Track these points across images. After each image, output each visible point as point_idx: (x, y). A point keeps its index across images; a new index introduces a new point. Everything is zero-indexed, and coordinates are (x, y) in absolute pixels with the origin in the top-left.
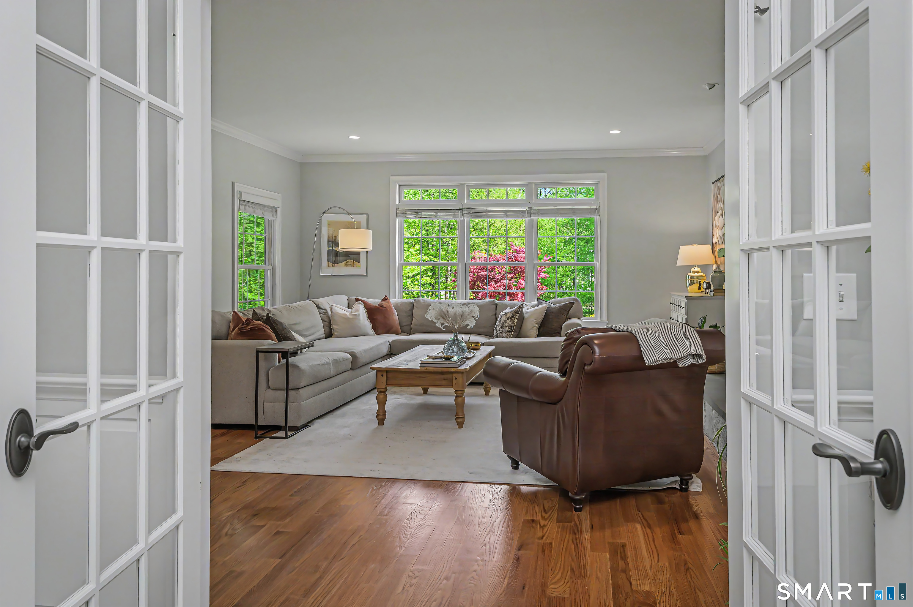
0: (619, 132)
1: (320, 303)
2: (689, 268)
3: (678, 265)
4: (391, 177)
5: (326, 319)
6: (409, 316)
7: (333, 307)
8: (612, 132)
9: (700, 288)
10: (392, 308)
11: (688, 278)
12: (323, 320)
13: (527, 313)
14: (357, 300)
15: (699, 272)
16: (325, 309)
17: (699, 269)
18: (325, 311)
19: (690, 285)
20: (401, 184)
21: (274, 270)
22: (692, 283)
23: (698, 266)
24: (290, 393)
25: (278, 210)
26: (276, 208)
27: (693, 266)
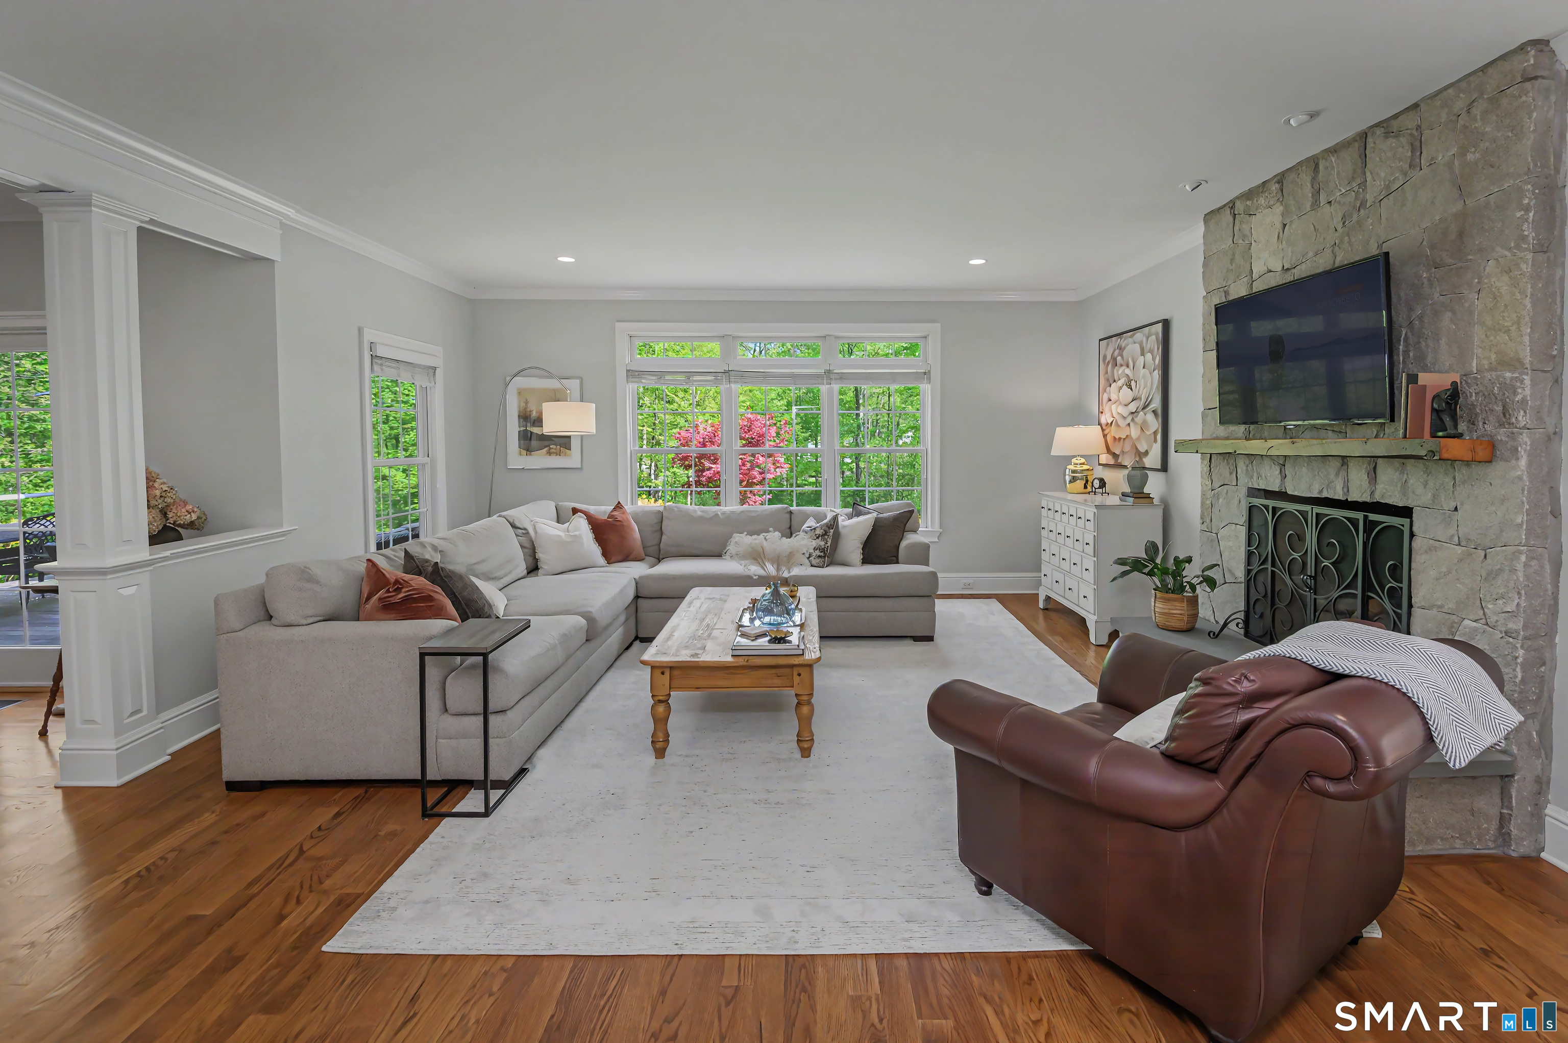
0: (983, 261)
1: (516, 520)
2: (1068, 459)
3: (1054, 452)
4: (617, 324)
5: (528, 545)
6: (655, 531)
7: (538, 525)
8: (972, 262)
9: (1085, 487)
10: (630, 522)
11: (1067, 473)
12: (522, 547)
13: (844, 527)
14: (575, 511)
15: (1083, 464)
16: (525, 529)
17: (1083, 460)
18: (524, 531)
19: (1070, 482)
20: (632, 333)
21: (433, 464)
22: (1074, 479)
23: (1082, 456)
24: (492, 719)
25: (438, 370)
26: (435, 369)
27: (1074, 457)
